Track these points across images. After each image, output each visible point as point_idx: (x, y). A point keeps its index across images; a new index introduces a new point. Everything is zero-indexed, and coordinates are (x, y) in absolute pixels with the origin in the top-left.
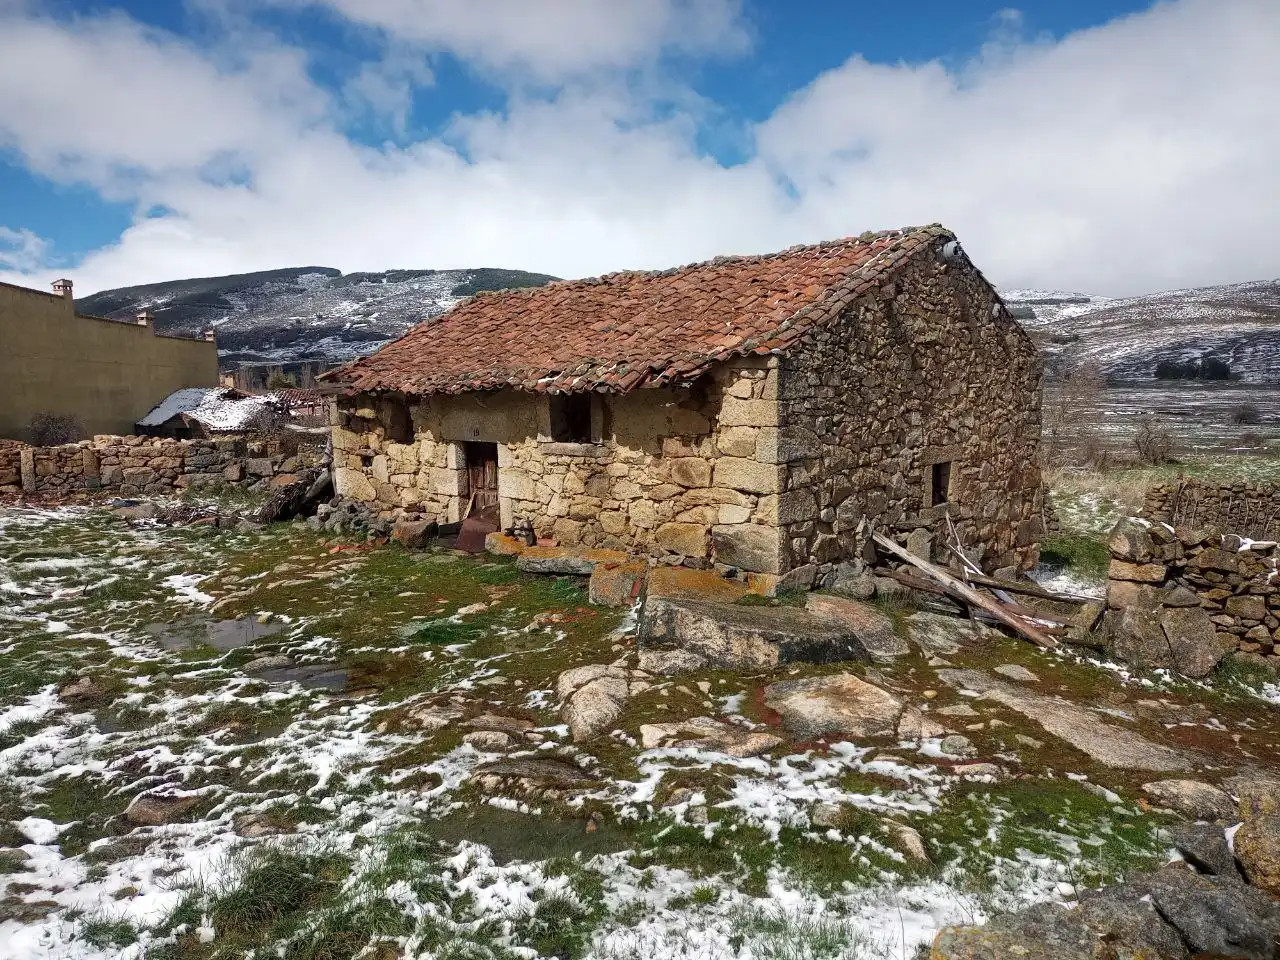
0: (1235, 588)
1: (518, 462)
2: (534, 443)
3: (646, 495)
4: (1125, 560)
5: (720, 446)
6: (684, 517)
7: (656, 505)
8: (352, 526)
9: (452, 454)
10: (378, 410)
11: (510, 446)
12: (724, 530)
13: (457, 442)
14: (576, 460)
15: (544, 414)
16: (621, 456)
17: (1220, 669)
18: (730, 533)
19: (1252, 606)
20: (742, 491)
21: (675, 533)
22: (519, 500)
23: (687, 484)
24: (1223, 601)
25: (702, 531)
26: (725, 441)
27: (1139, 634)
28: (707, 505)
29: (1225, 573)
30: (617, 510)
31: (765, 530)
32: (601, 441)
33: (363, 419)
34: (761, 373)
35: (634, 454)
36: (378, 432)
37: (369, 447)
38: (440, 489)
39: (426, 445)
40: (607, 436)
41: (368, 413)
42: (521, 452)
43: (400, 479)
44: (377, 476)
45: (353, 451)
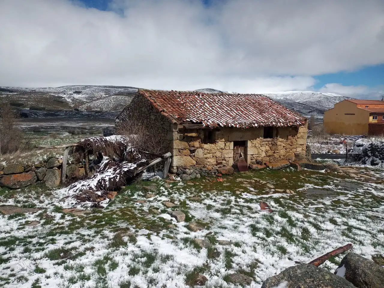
1: (253, 145)
2: (259, 139)
3: (284, 148)
5: (298, 137)
6: (291, 151)
7: (286, 150)
9: (232, 145)
10: (199, 133)
11: (251, 141)
13: (233, 142)
14: (269, 143)
15: (262, 132)
16: (280, 141)
18: (298, 153)
20: (301, 145)
21: (289, 155)
22: (253, 155)
23: (292, 145)
25: (293, 154)
28: (295, 148)
30: (278, 153)
31: (304, 151)
32: (276, 138)
33: (192, 137)
35: (282, 140)
36: (198, 141)
37: (195, 147)
38: (226, 156)
39: (221, 144)
40: (277, 136)
41: (194, 134)
42: (255, 142)
43: (208, 155)
44: (197, 156)
45: (185, 149)
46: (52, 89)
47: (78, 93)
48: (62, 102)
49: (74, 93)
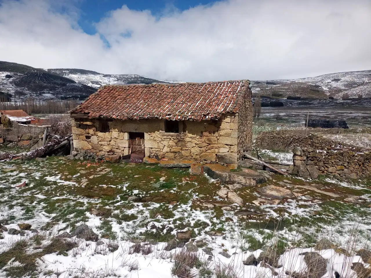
0: (318, 160)
1: (151, 138)
2: (158, 133)
3: (197, 146)
4: (299, 156)
5: (220, 134)
6: (209, 151)
7: (200, 148)
8: (88, 157)
9: (126, 136)
10: (94, 123)
11: (149, 133)
12: (221, 154)
13: (127, 132)
14: (173, 137)
15: (163, 125)
16: (189, 137)
17: (319, 177)
18: (223, 155)
19: (321, 164)
20: (227, 145)
21: (206, 155)
22: (152, 148)
23: (210, 143)
24: (316, 163)
25: (214, 155)
26: (222, 132)
27: (304, 171)
28: (216, 148)
29: (316, 157)
30: (187, 150)
31: (233, 154)
32: (182, 132)
33: (87, 125)
34: (233, 117)
35: (193, 136)
36: (93, 129)
37: (89, 134)
38: (120, 146)
39: (115, 133)
40: (184, 131)
41: (88, 123)
42: (153, 135)
43: (103, 143)
44: (92, 142)
45: (82, 135)
46: (310, 79)
47: (337, 80)
48: (318, 91)
49: (332, 81)
